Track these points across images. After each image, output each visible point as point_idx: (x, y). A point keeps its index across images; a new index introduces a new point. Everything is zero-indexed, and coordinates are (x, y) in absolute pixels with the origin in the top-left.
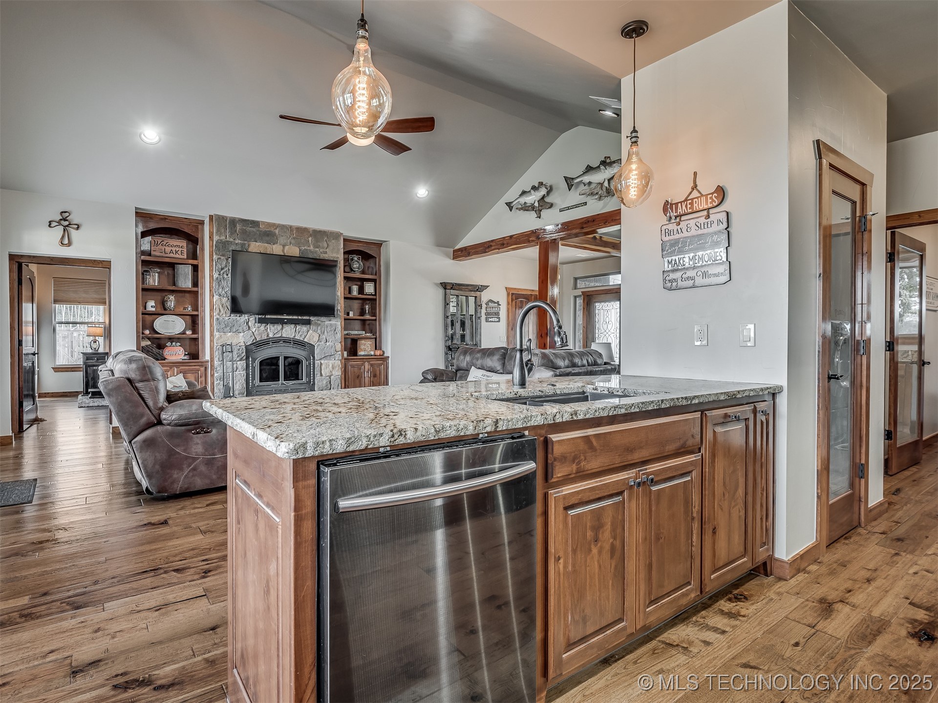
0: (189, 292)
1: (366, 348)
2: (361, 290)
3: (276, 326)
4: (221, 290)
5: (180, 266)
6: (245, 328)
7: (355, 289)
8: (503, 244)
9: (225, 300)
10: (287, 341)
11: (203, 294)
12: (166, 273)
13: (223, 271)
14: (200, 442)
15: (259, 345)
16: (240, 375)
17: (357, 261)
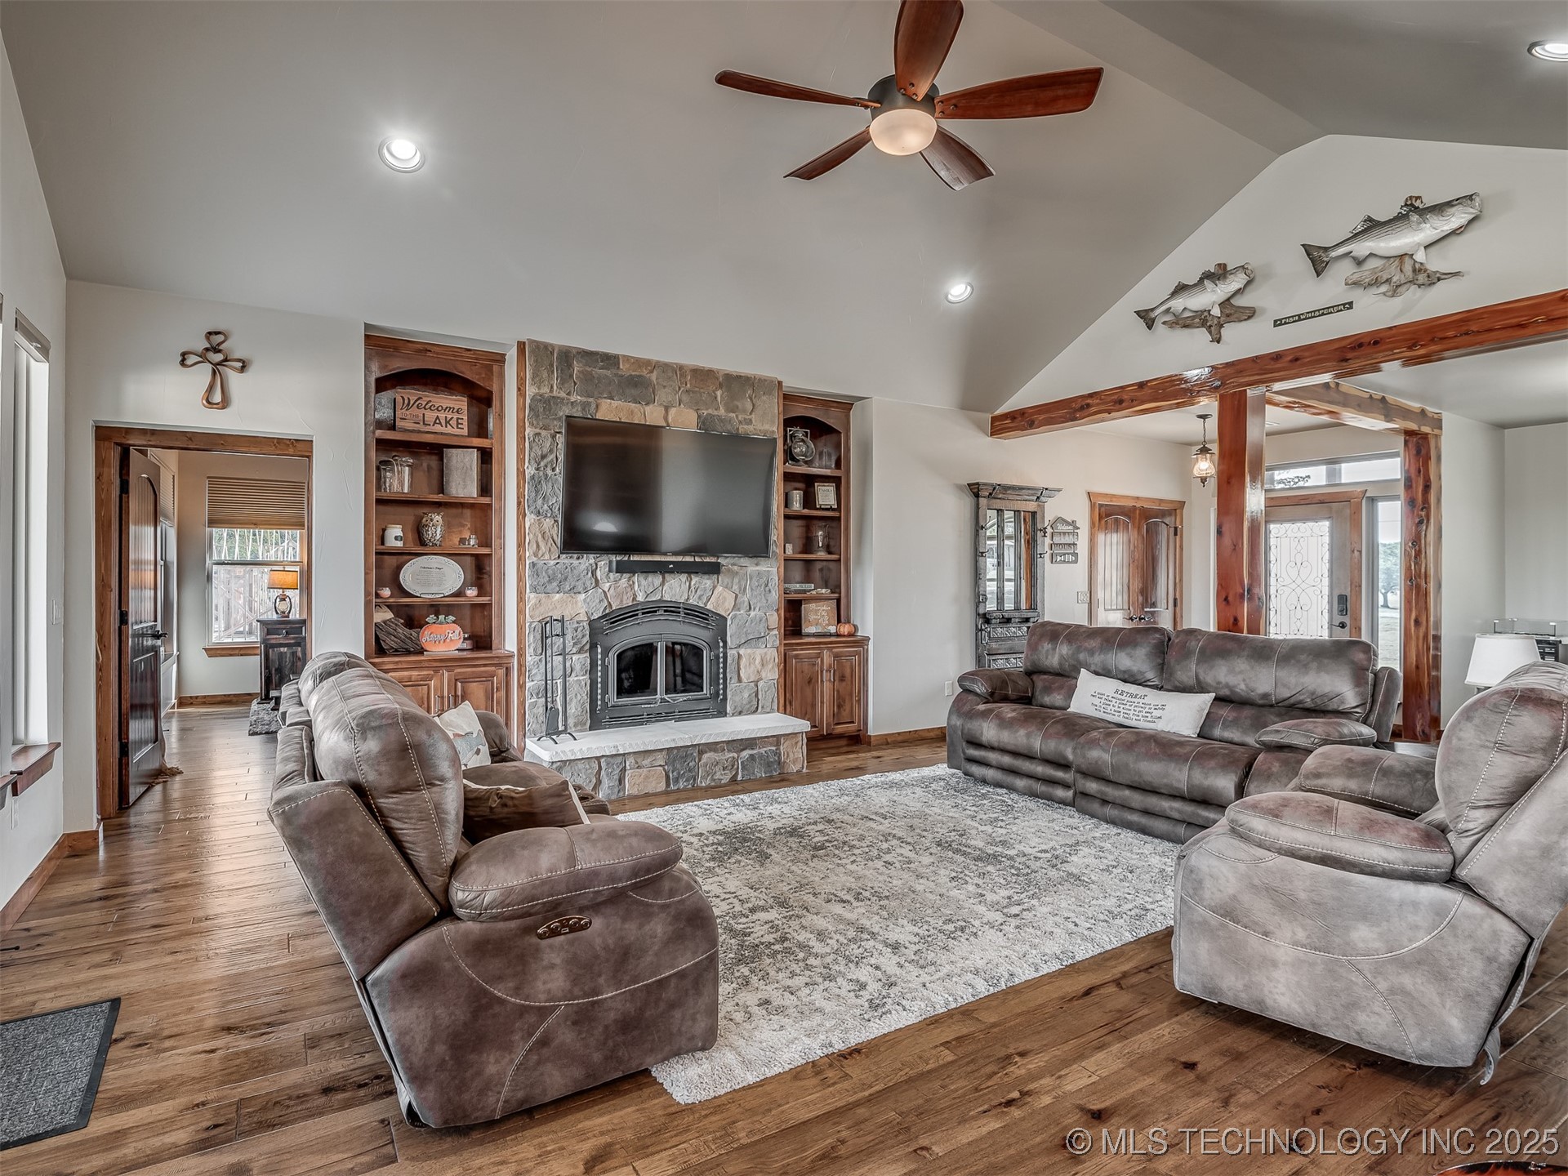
0: (472, 506)
1: (818, 618)
2: (809, 500)
3: (650, 579)
4: (540, 502)
5: (454, 451)
6: (588, 583)
7: (797, 496)
8: (1121, 402)
9: (548, 523)
10: (672, 609)
11: (502, 510)
12: (425, 465)
13: (545, 461)
14: (558, 961)
15: (617, 618)
16: (579, 682)
17: (803, 441)
